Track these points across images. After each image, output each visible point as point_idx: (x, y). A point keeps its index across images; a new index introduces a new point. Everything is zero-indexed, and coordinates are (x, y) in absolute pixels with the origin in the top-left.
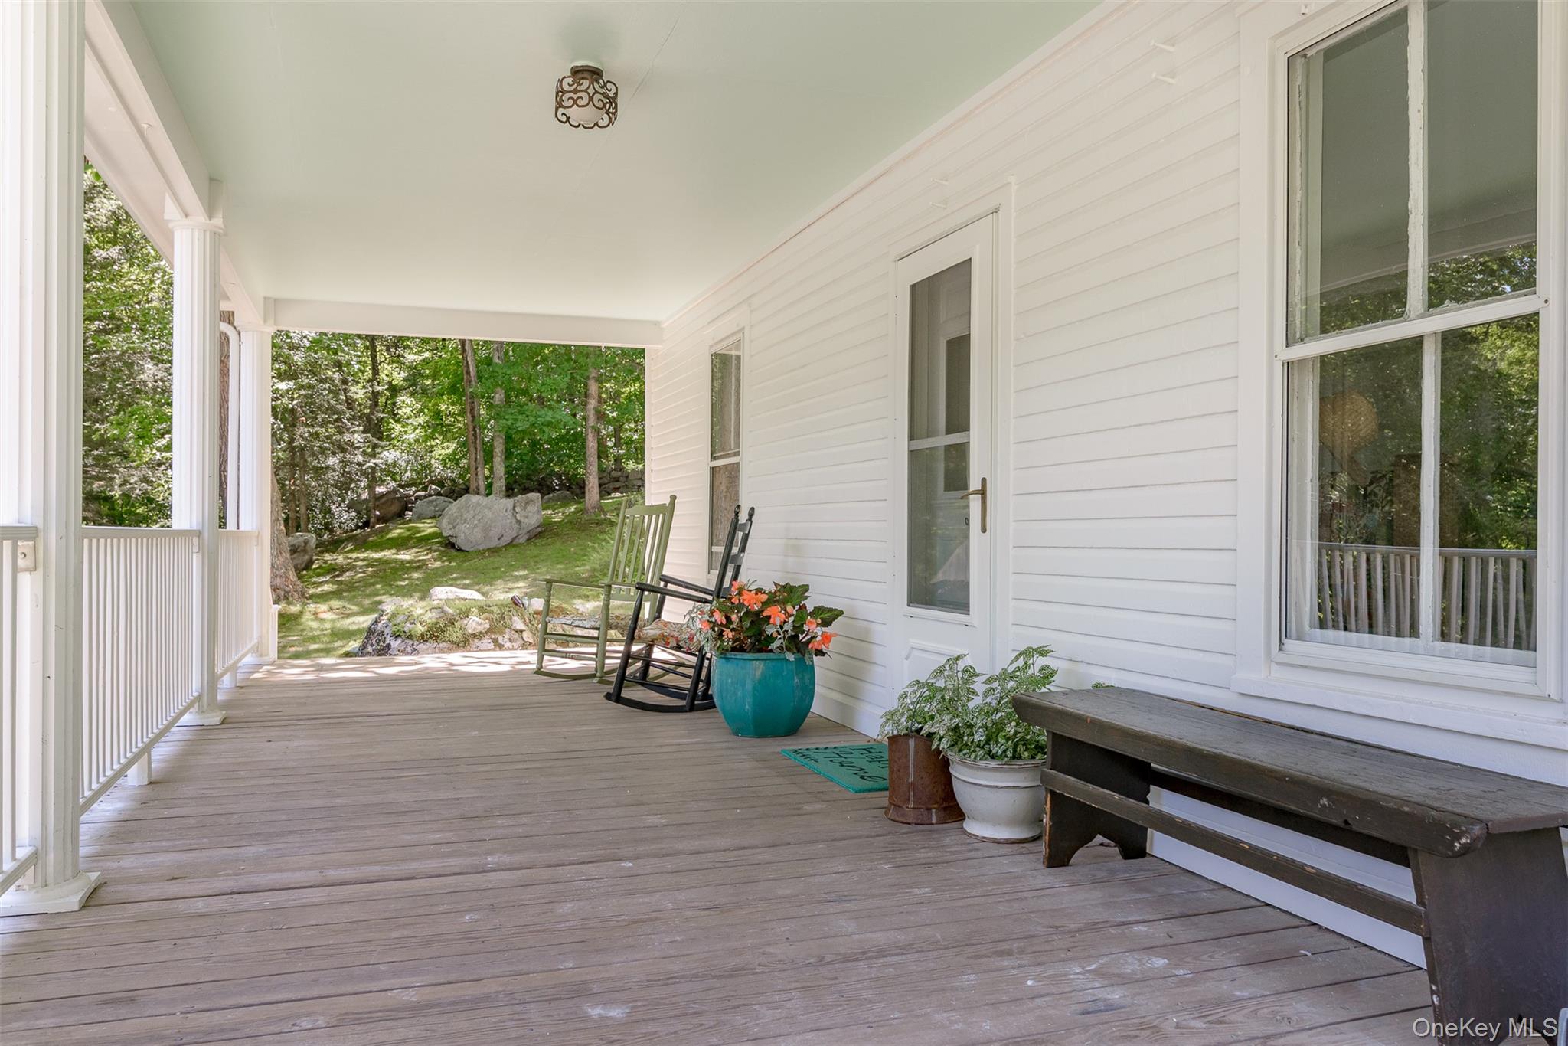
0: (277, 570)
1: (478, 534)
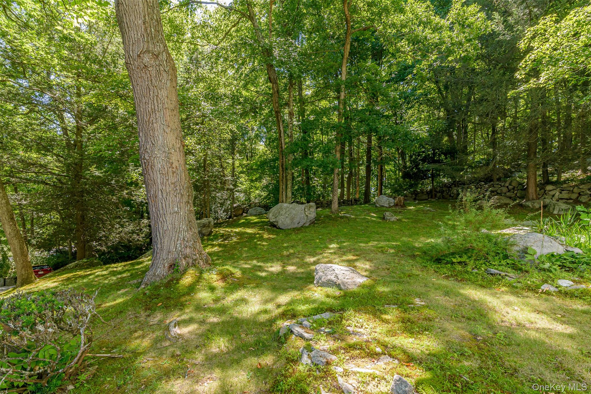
0: (187, 242)
1: (288, 221)
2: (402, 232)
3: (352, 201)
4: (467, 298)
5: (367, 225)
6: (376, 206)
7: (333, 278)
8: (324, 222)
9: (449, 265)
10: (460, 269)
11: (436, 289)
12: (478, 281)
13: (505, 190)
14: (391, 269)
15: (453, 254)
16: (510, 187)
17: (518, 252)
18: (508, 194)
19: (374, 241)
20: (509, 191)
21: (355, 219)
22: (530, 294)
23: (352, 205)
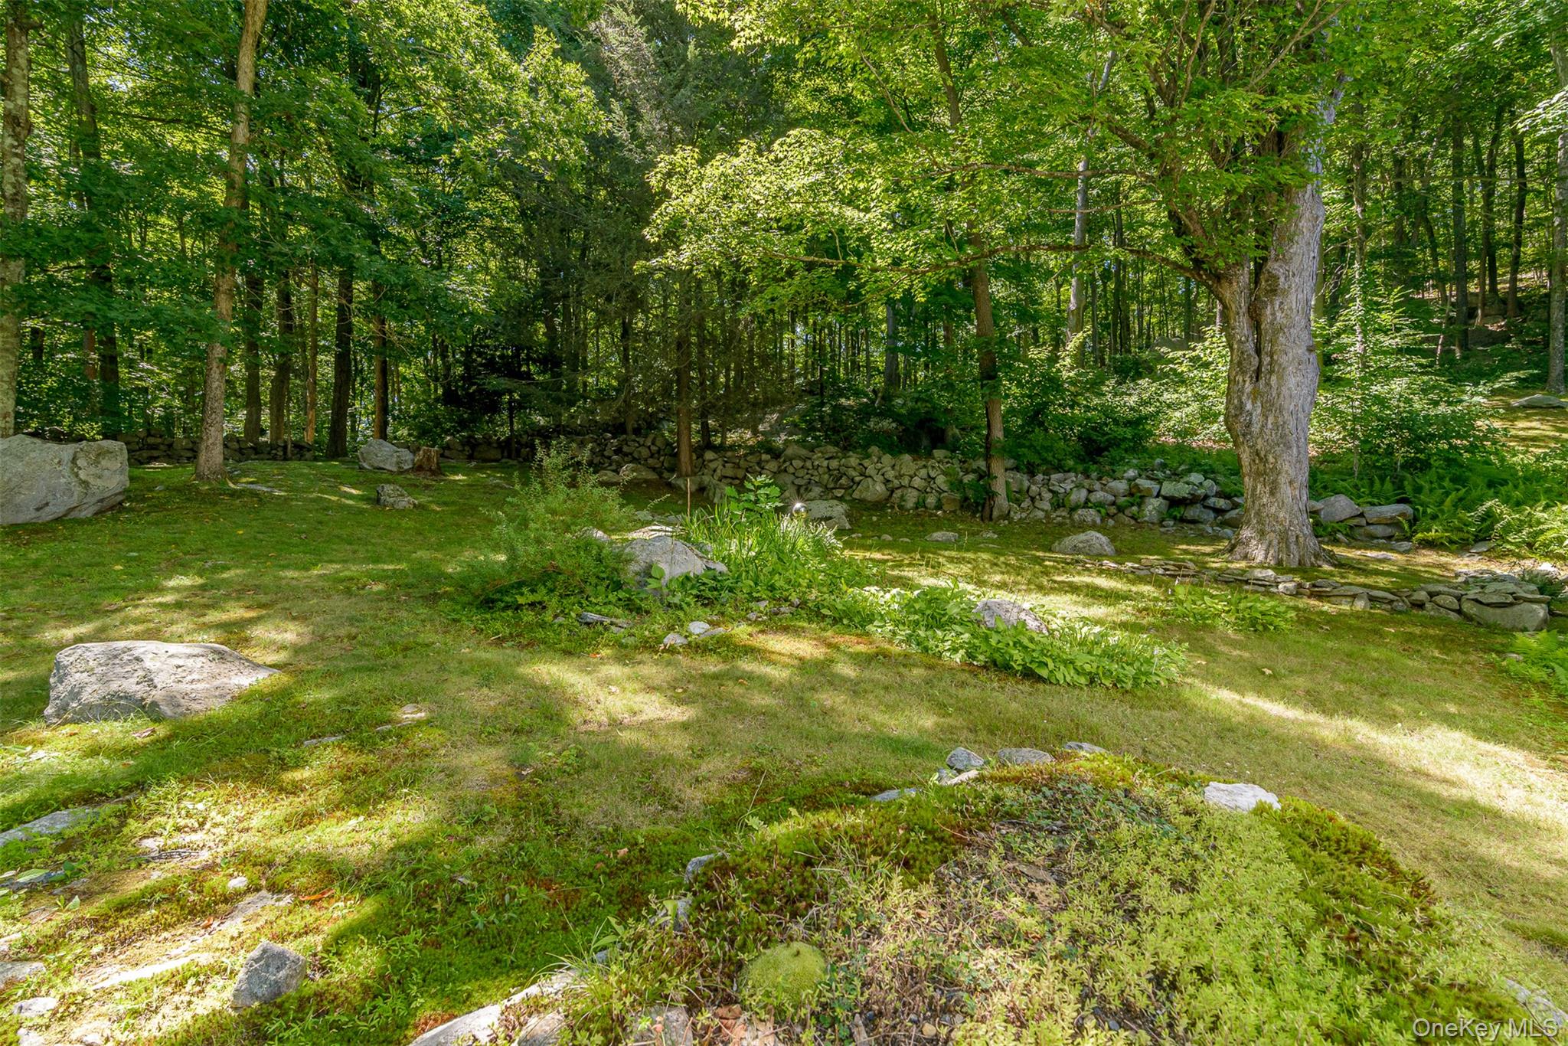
2: (420, 538)
3: (285, 448)
4: (529, 683)
5: (321, 516)
6: (361, 468)
7: (131, 686)
8: (161, 507)
9: (510, 612)
10: (530, 618)
11: (464, 673)
12: (560, 641)
13: (645, 452)
14: (360, 638)
15: (520, 585)
16: (654, 448)
17: (637, 574)
18: (650, 461)
19: (331, 562)
20: (652, 456)
21: (286, 499)
22: (646, 656)
23: (285, 459)
